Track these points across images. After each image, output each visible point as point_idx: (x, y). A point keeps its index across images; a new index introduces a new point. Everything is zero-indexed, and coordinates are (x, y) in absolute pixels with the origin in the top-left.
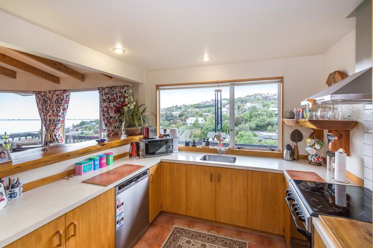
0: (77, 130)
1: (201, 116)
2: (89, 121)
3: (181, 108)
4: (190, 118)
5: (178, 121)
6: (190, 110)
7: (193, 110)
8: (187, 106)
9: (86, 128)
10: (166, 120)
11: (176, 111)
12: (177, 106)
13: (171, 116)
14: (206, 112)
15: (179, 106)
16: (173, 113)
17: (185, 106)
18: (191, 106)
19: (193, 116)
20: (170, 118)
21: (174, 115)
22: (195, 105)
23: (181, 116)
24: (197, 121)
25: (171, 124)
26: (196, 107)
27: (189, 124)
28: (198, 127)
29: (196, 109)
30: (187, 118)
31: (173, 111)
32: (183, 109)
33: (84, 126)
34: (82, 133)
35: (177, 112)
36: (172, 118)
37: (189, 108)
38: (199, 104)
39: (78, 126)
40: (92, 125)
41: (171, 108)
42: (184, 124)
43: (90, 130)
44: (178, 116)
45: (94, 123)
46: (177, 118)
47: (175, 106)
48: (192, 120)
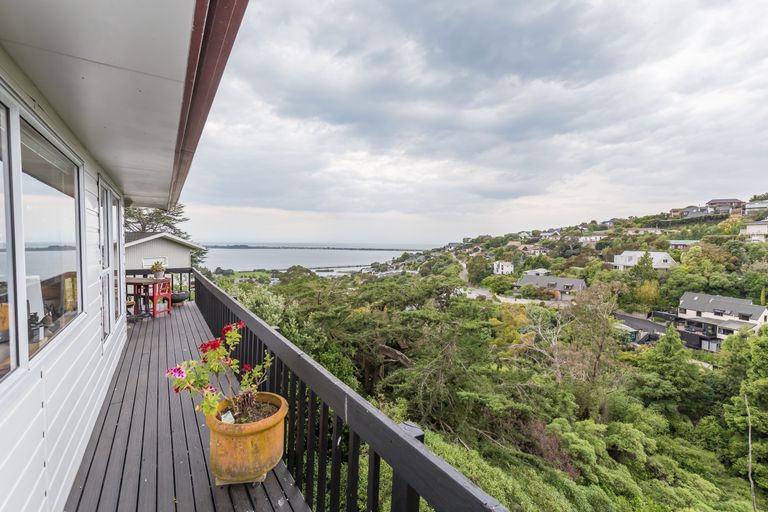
0: (397, 268)
1: (662, 247)
2: (415, 253)
3: (605, 228)
4: (626, 253)
5: (590, 258)
6: (631, 232)
7: (642, 233)
8: (624, 221)
9: (409, 265)
10: (562, 256)
11: (590, 235)
12: (594, 222)
13: (575, 248)
14: (683, 236)
15: (599, 223)
16: (582, 239)
17: (616, 222)
18: (637, 221)
19: (637, 248)
20: (572, 251)
21: (584, 245)
22: (648, 218)
23: (600, 246)
24: (645, 260)
25: (571, 264)
26: (653, 225)
27: (621, 269)
28: (650, 278)
29: (651, 231)
30: (619, 252)
31: (581, 235)
32: (610, 231)
33: (406, 262)
34: (403, 273)
35: (593, 238)
36: (576, 251)
37: (629, 226)
38: (662, 216)
39: (398, 261)
40: (419, 261)
41: (576, 228)
42: (604, 267)
43: (416, 269)
44: (593, 247)
45: (422, 258)
46: (592, 251)
47: (589, 222)
48: (630, 258)
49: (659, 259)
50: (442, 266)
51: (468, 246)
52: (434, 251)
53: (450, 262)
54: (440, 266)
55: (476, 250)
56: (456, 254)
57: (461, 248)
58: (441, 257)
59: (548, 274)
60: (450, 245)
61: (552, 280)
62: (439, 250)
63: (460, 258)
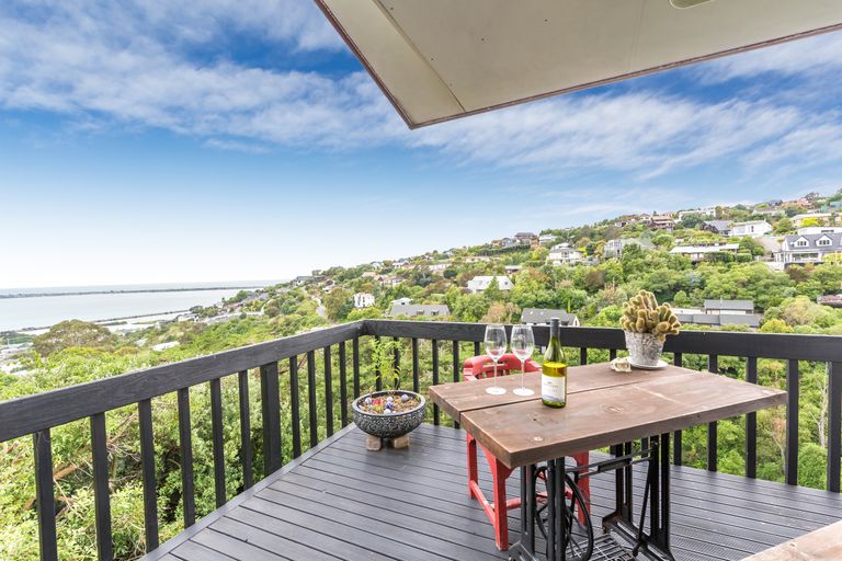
0: (232, 310)
1: (501, 272)
2: (253, 290)
3: (447, 257)
4: (476, 278)
5: (447, 285)
6: (468, 260)
7: (476, 260)
8: (461, 250)
9: (248, 305)
10: (418, 284)
11: (438, 264)
12: (435, 252)
13: (427, 276)
14: (507, 263)
15: (440, 252)
16: (431, 267)
17: (456, 252)
18: (470, 251)
19: (483, 274)
20: (424, 279)
21: (434, 273)
22: (478, 248)
23: (449, 274)
24: (494, 283)
25: (430, 292)
26: (488, 254)
27: (474, 292)
28: (498, 299)
29: (483, 258)
30: (469, 277)
31: (431, 264)
32: (453, 259)
33: (244, 302)
34: (243, 317)
35: (440, 266)
36: (429, 279)
37: (466, 255)
38: (486, 246)
39: (231, 302)
40: (261, 300)
41: (423, 257)
42: (463, 292)
43: (258, 310)
44: (442, 275)
45: (265, 296)
46: (441, 278)
47: (431, 252)
48: (481, 282)
49: (503, 282)
50: (294, 303)
51: (319, 280)
52: (279, 286)
53: (301, 299)
54: (291, 304)
55: (329, 283)
56: (307, 289)
57: (311, 282)
58: (289, 293)
59: (412, 303)
60: (299, 279)
61: (418, 308)
62: (285, 285)
63: (312, 293)
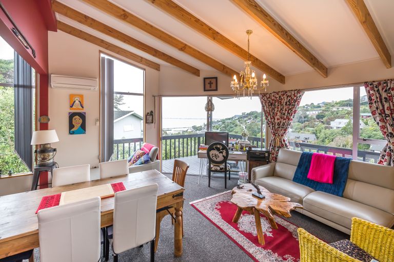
2: (216, 120)
3: (320, 107)
4: (337, 120)
5: (316, 123)
6: (334, 109)
7: (340, 109)
8: (329, 103)
9: (214, 127)
10: (299, 122)
11: (312, 111)
12: (312, 104)
13: (305, 118)
15: (316, 104)
16: (308, 113)
17: (326, 104)
18: (337, 104)
19: (342, 118)
20: (303, 119)
22: (343, 101)
23: (320, 117)
24: (349, 124)
25: (305, 127)
26: (346, 105)
27: (335, 128)
29: (346, 108)
30: (333, 119)
31: (308, 111)
32: (323, 108)
35: (314, 112)
37: (333, 106)
40: (219, 125)
41: (304, 107)
42: (326, 128)
43: (218, 129)
44: (315, 117)
45: (220, 123)
46: (314, 119)
47: (310, 104)
48: (340, 123)
50: (232, 127)
51: (245, 117)
52: (227, 119)
53: (236, 126)
54: (231, 128)
55: (250, 119)
56: (239, 121)
57: (241, 118)
58: (231, 123)
59: (293, 132)
60: (235, 116)
61: (297, 135)
62: (229, 119)
63: (241, 123)
